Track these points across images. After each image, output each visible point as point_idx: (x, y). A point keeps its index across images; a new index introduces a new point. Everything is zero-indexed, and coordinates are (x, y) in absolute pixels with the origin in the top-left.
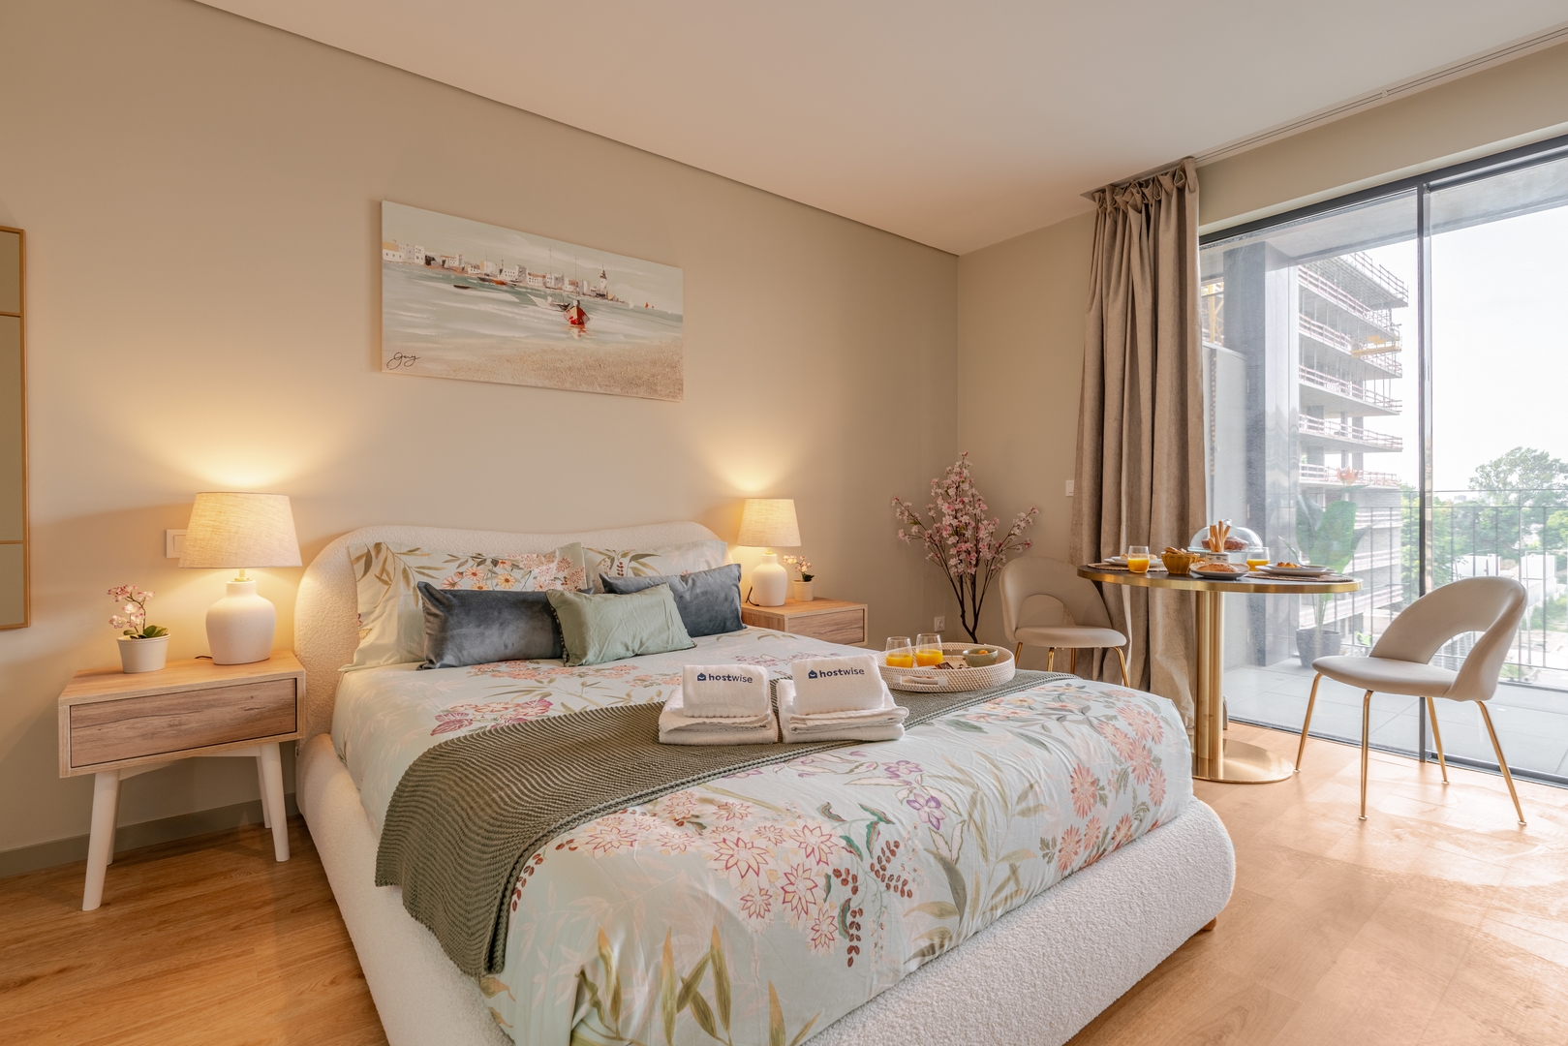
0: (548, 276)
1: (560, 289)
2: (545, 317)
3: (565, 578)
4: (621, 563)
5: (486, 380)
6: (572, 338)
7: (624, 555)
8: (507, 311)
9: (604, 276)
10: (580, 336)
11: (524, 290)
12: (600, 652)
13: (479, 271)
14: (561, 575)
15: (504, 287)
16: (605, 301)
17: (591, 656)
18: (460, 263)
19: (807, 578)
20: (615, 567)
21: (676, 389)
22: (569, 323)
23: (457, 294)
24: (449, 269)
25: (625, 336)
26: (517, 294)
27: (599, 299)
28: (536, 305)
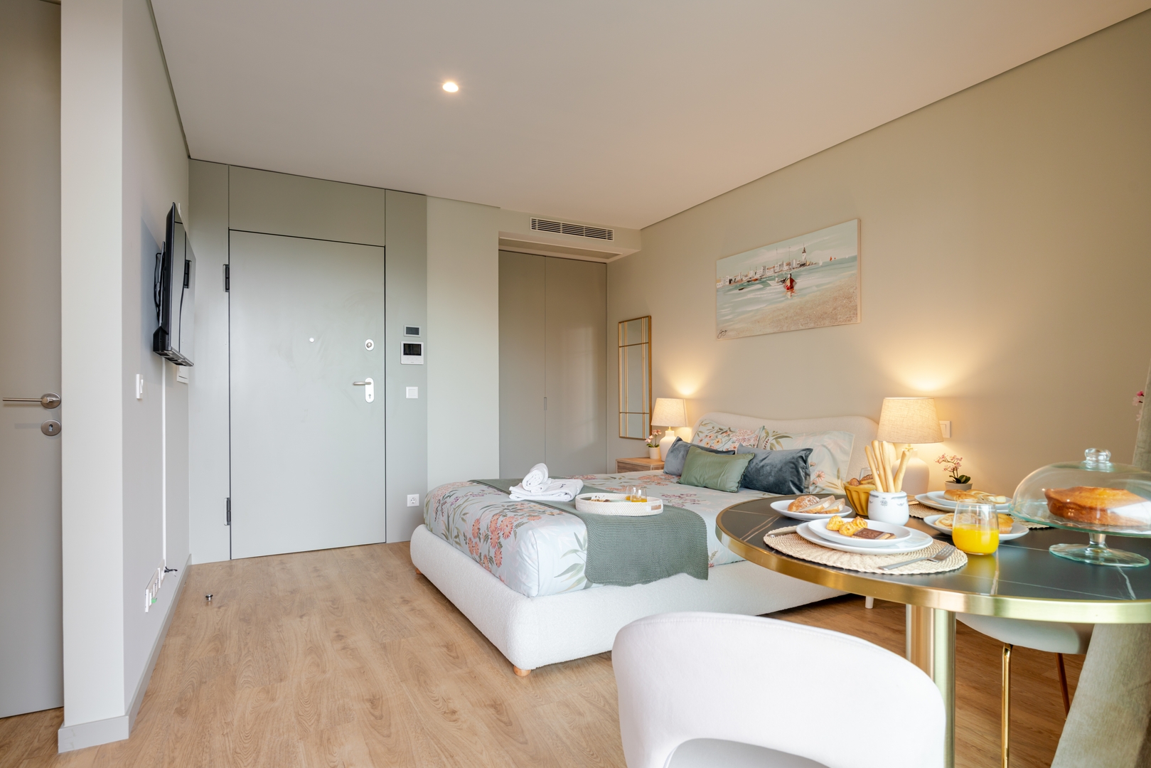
0: (776, 266)
4: (768, 440)
6: (788, 299)
9: (804, 252)
13: (748, 278)
15: (757, 282)
18: (741, 278)
21: (851, 314)
22: (785, 290)
24: (737, 282)
25: (817, 286)
26: (762, 283)
27: (802, 268)
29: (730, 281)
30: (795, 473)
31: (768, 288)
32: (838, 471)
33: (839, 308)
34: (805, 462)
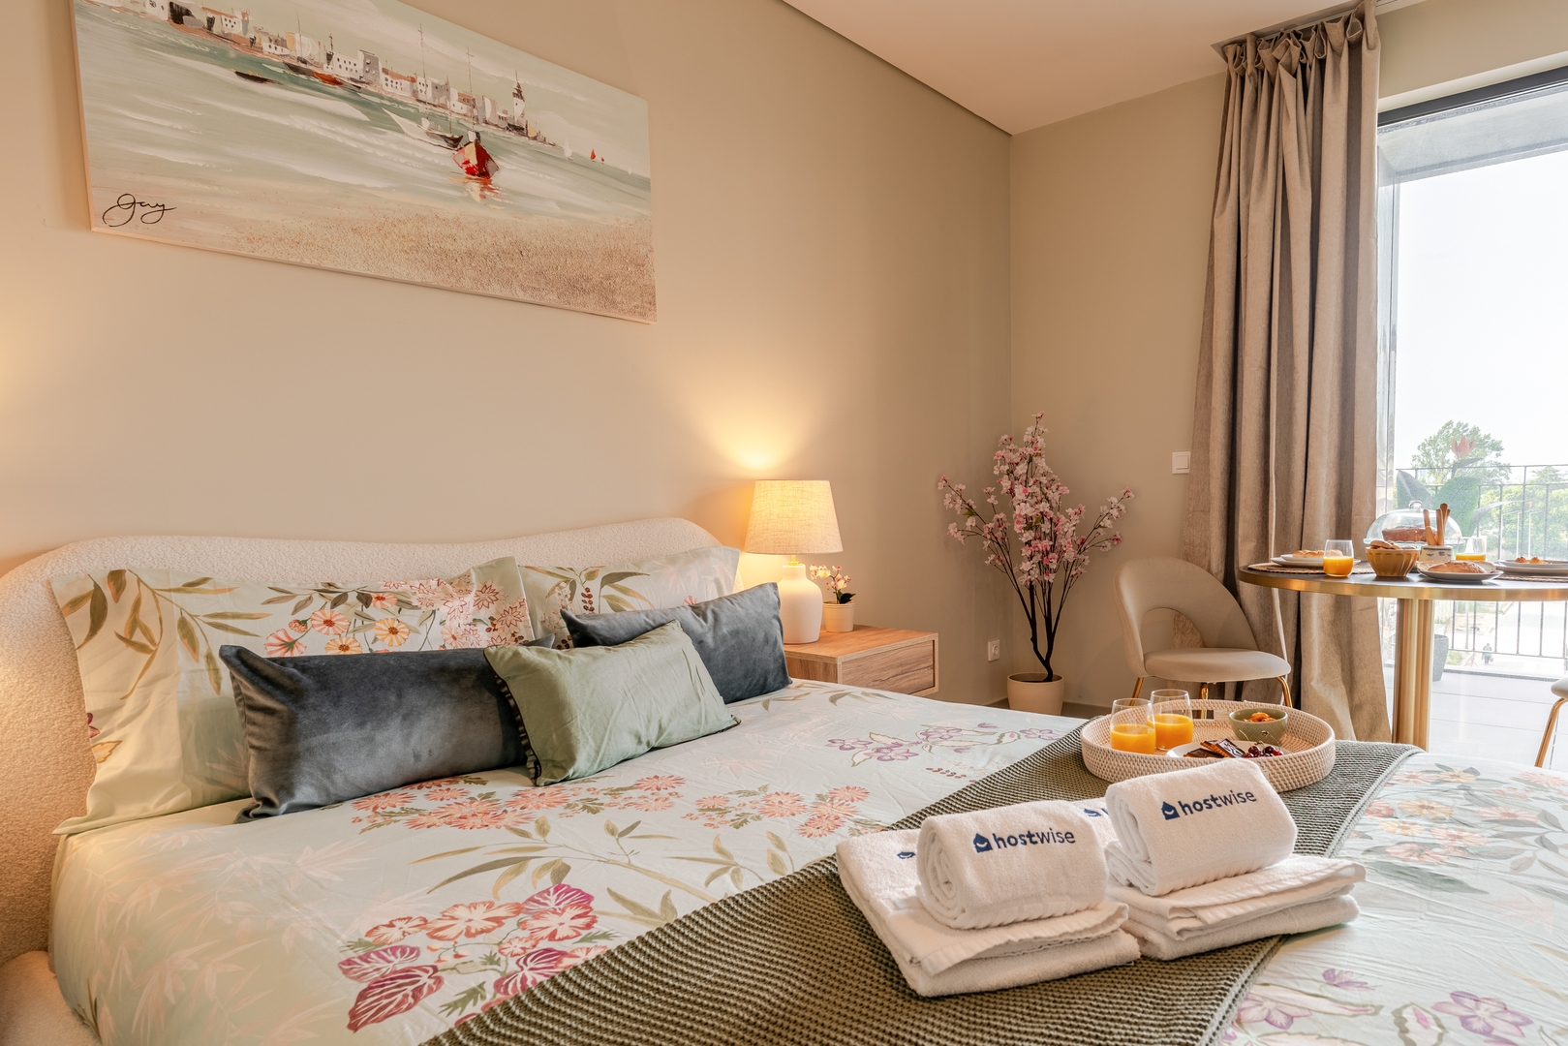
0: (420, 79)
1: (443, 107)
2: (419, 155)
3: (491, 619)
4: (588, 590)
5: (315, 262)
6: (469, 199)
7: (591, 576)
8: (346, 135)
9: (519, 94)
10: (483, 197)
11: (377, 100)
12: (597, 752)
13: (286, 52)
14: (484, 614)
15: (338, 90)
16: (523, 139)
17: (582, 763)
18: (245, 30)
19: (844, 598)
20: (578, 597)
21: (645, 303)
22: (463, 171)
23: (243, 90)
24: (223, 37)
25: (561, 204)
26: (364, 105)
27: (512, 135)
28: (402, 132)
29: (178, 15)
31: (392, 135)
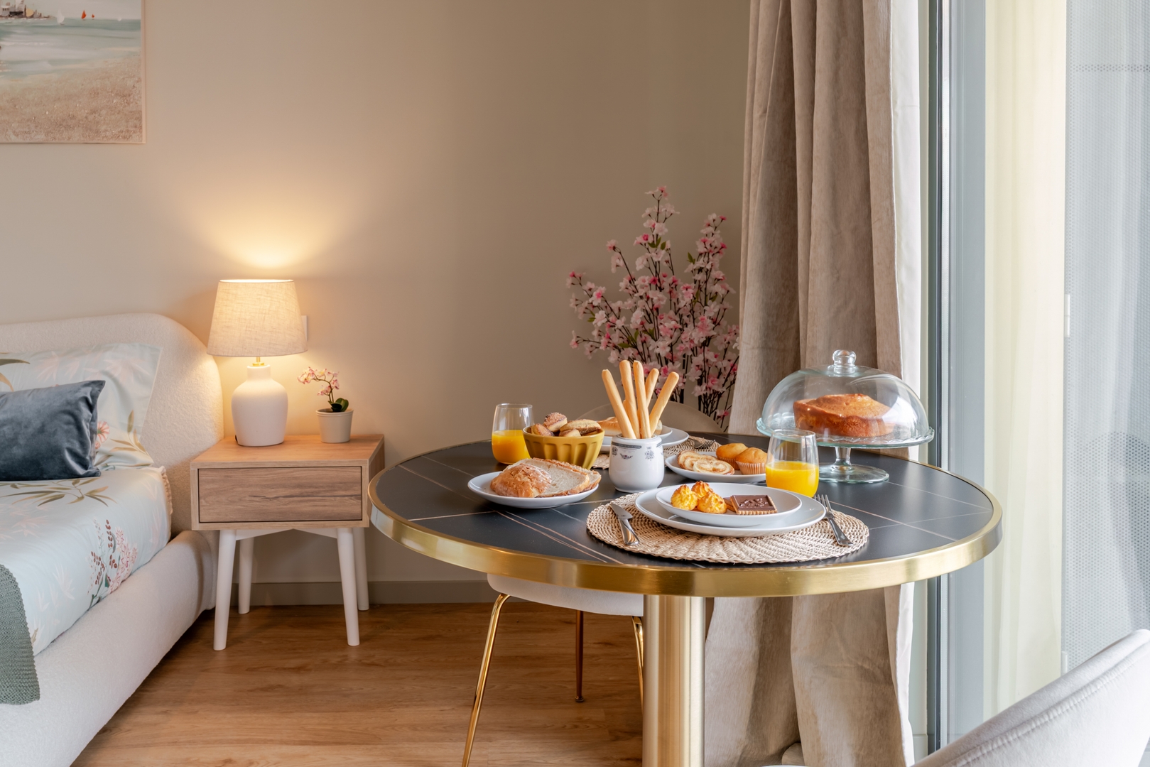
19: (338, 407)
21: (131, 124)
30: (75, 431)
32: (131, 418)
33: (104, 112)
34: (91, 407)
